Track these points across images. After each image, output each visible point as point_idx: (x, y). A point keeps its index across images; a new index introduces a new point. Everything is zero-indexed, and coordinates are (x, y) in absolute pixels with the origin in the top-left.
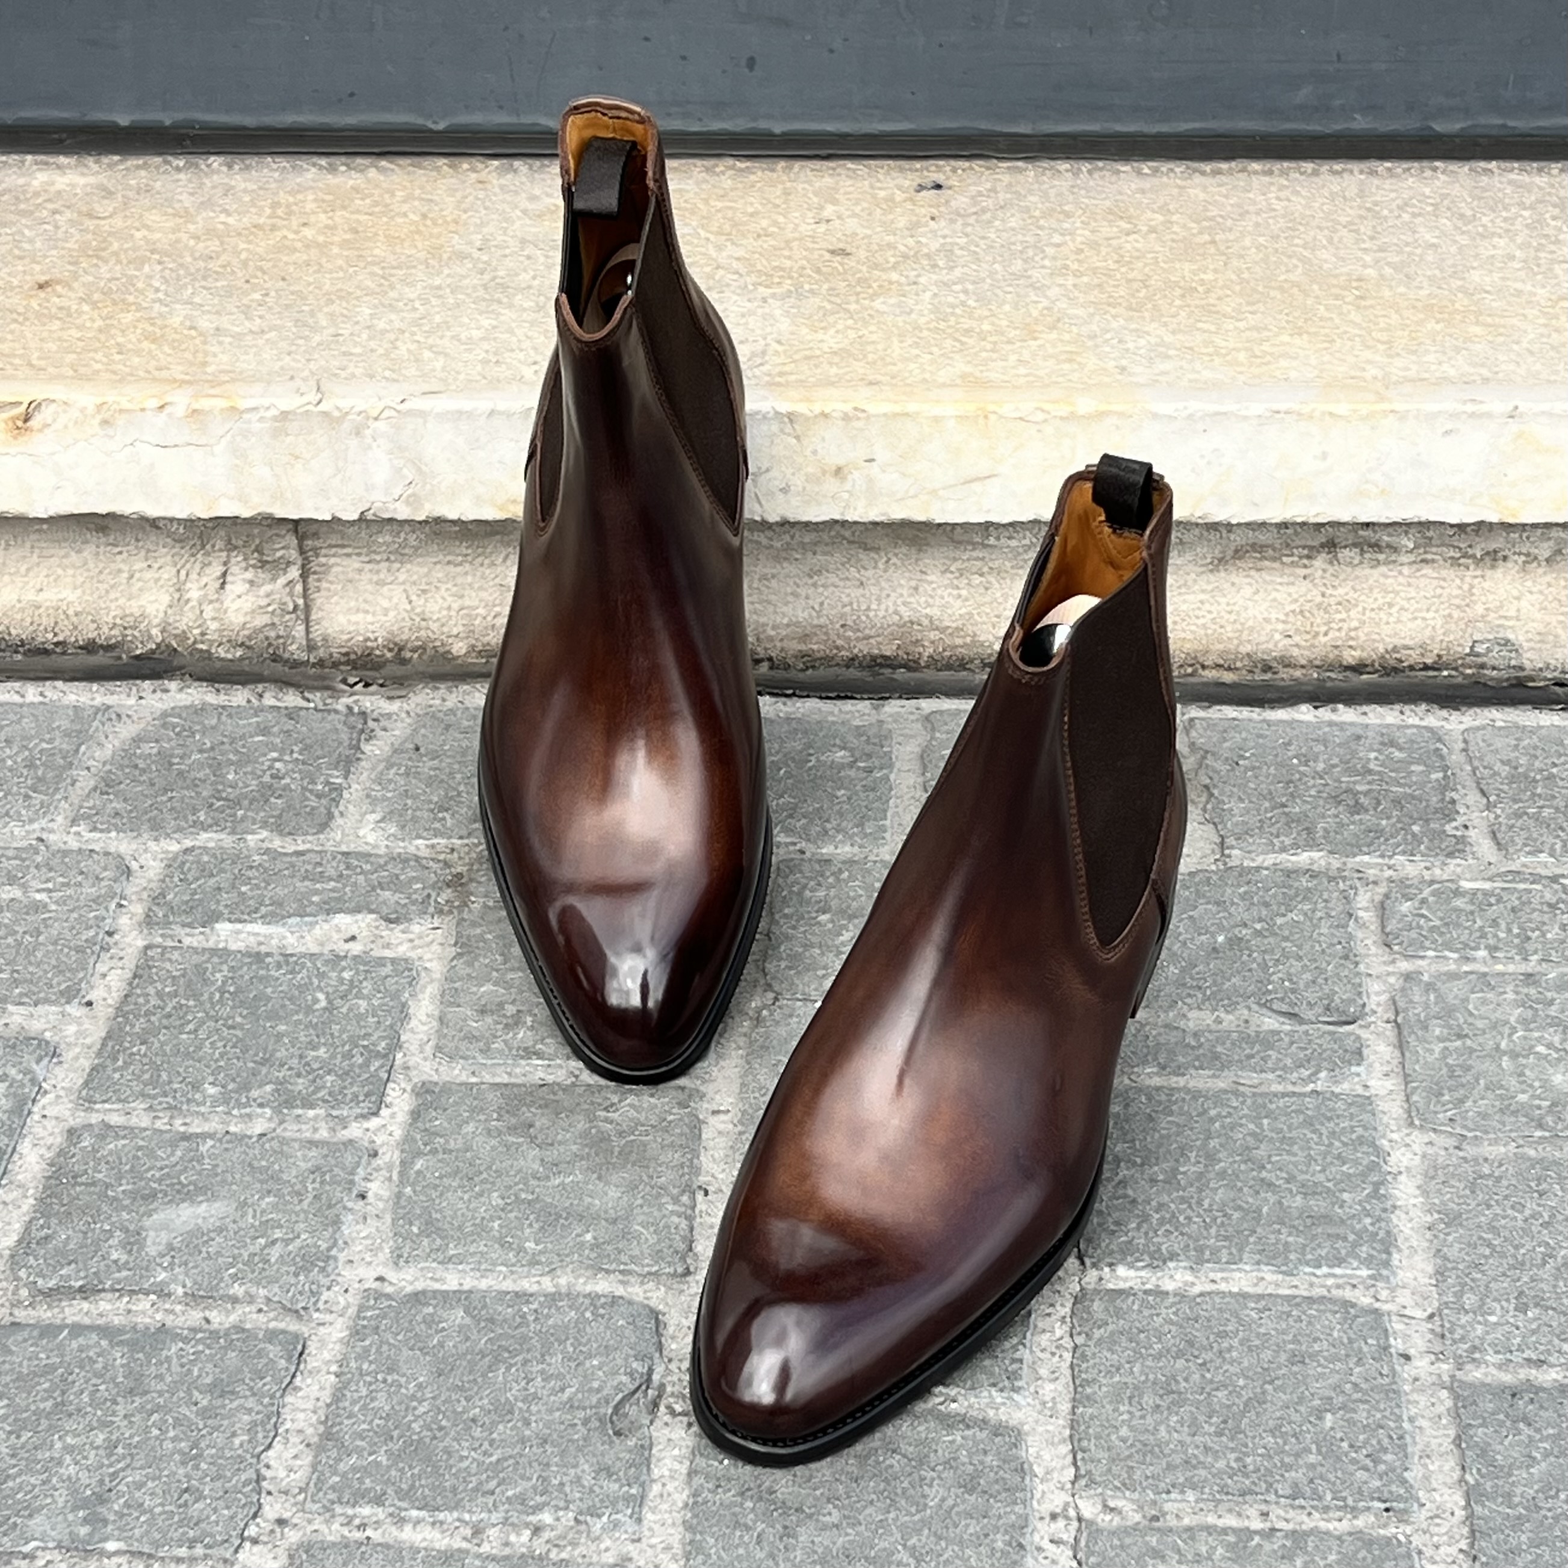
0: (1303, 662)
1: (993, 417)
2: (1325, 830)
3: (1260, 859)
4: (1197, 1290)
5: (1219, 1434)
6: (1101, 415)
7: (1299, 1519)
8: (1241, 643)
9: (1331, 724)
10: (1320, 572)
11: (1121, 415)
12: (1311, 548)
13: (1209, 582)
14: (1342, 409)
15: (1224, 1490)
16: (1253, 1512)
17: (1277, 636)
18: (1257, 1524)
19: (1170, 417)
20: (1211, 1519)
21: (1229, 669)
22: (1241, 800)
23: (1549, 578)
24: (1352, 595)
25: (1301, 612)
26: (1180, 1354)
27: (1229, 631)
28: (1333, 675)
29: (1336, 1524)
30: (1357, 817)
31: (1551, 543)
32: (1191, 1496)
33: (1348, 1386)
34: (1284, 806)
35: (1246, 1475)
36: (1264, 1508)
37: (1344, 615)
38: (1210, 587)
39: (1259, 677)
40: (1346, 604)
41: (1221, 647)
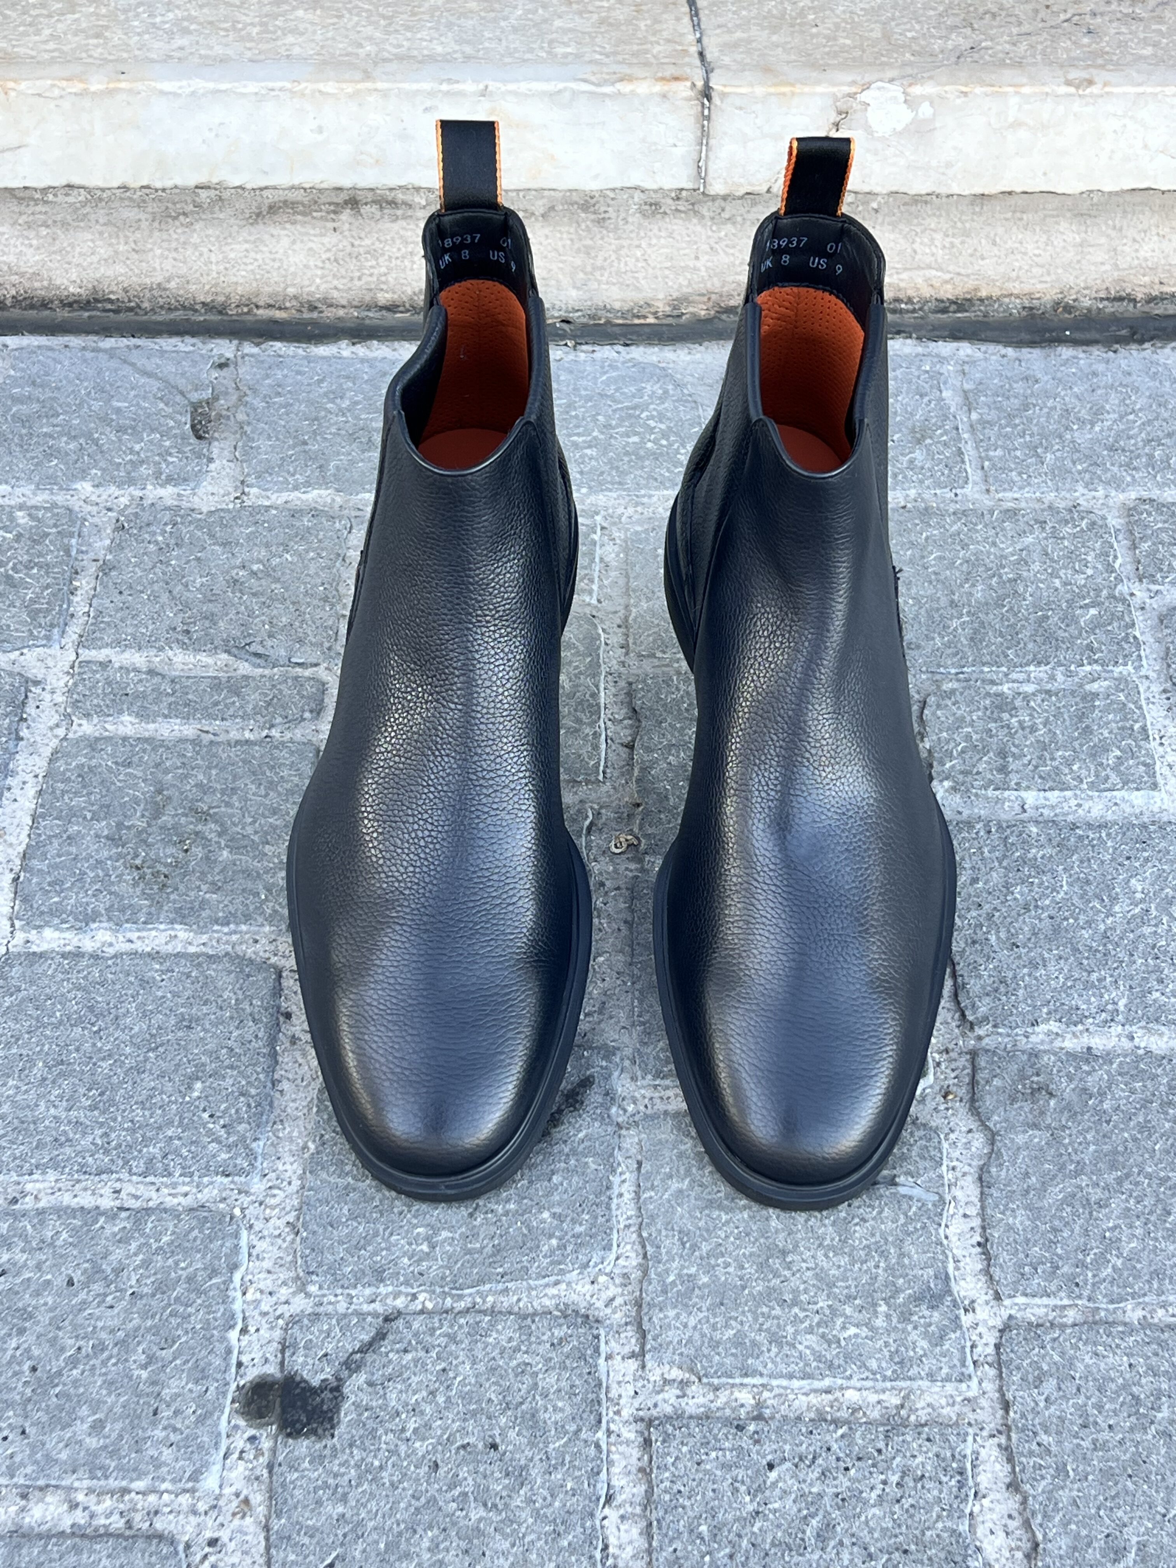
0: (344, 302)
1: (13, 94)
2: (337, 468)
3: (274, 497)
4: (111, 951)
5: (93, 1108)
6: (111, 92)
7: (146, 1195)
8: (287, 286)
9: (363, 361)
10: (347, 226)
11: (130, 91)
12: (337, 204)
13: (250, 234)
14: (330, 87)
15: (83, 1170)
16: (107, 1191)
17: (318, 281)
18: (107, 1203)
19: (175, 94)
20: (67, 1199)
21: (280, 309)
22: (269, 438)
23: (546, 231)
24: (378, 245)
25: (336, 260)
26: (80, 1021)
27: (275, 277)
28: (371, 314)
29: (181, 1199)
30: (367, 455)
31: (545, 201)
32: (52, 1176)
33: (224, 1051)
34: (305, 443)
35: (107, 1152)
36: (118, 1185)
37: (374, 263)
38: (252, 238)
39: (306, 315)
40: (372, 253)
41: (270, 289)
